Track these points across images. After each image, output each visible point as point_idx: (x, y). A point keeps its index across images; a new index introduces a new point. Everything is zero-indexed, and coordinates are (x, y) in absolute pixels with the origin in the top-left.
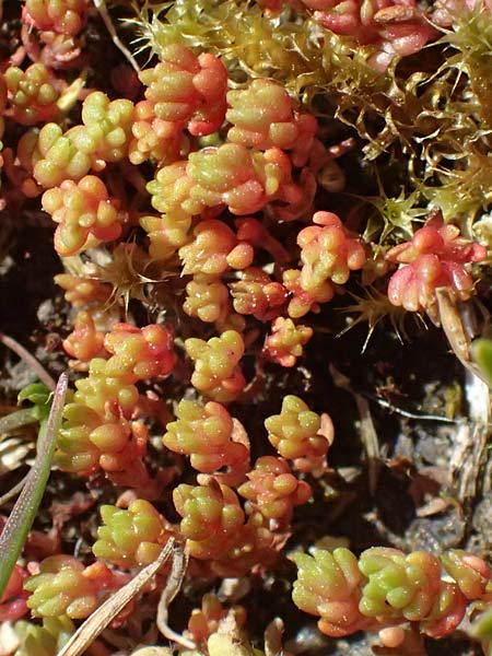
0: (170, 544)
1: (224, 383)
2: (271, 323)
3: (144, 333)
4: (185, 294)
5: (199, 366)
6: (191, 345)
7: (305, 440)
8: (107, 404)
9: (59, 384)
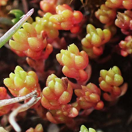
0: (34, 92)
1: (94, 48)
2: (126, 36)
3: (74, 13)
4: (99, 8)
5: (88, 36)
6: (89, 27)
7: (112, 86)
8: (42, 32)
9: (29, 12)
